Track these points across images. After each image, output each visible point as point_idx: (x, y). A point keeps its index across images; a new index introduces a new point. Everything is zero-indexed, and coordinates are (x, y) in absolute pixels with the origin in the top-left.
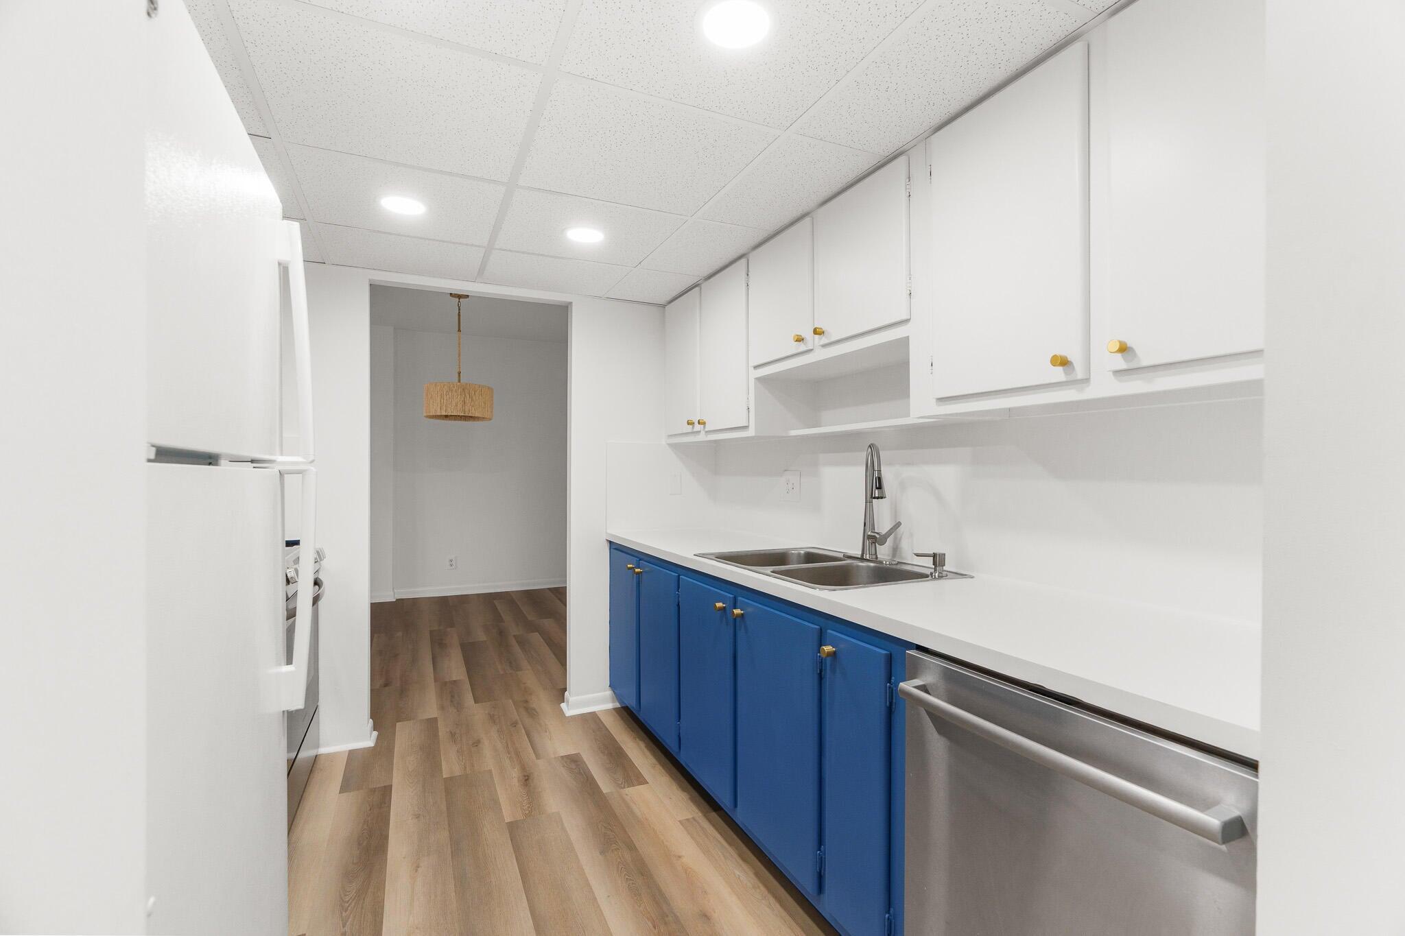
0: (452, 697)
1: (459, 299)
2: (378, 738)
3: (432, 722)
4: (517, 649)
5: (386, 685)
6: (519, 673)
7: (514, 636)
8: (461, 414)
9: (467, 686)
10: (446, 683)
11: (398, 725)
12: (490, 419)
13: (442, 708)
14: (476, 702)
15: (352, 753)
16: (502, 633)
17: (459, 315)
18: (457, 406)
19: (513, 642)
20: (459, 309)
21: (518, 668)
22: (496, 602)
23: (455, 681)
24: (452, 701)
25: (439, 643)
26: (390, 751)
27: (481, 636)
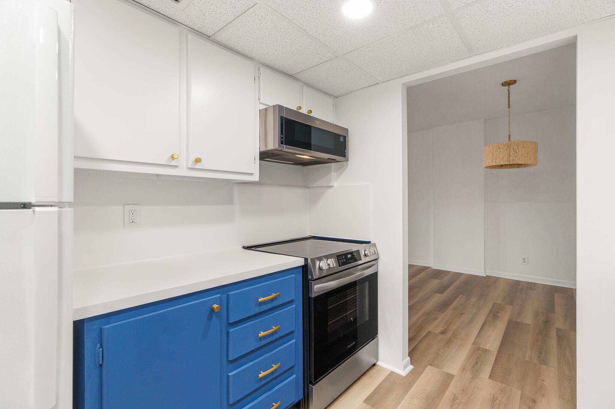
0: (476, 363)
1: (509, 86)
2: (411, 372)
3: (450, 377)
4: (553, 342)
5: (443, 333)
6: (544, 367)
7: (558, 330)
8: (507, 164)
9: (492, 359)
10: (479, 348)
11: (429, 367)
12: (536, 165)
13: (463, 369)
14: (491, 377)
15: (392, 373)
16: (547, 322)
17: (509, 97)
18: (503, 158)
19: (553, 334)
20: (509, 93)
21: (544, 362)
22: (556, 295)
23: (486, 349)
24: (473, 367)
25: (494, 314)
26: (410, 386)
27: (528, 319)
